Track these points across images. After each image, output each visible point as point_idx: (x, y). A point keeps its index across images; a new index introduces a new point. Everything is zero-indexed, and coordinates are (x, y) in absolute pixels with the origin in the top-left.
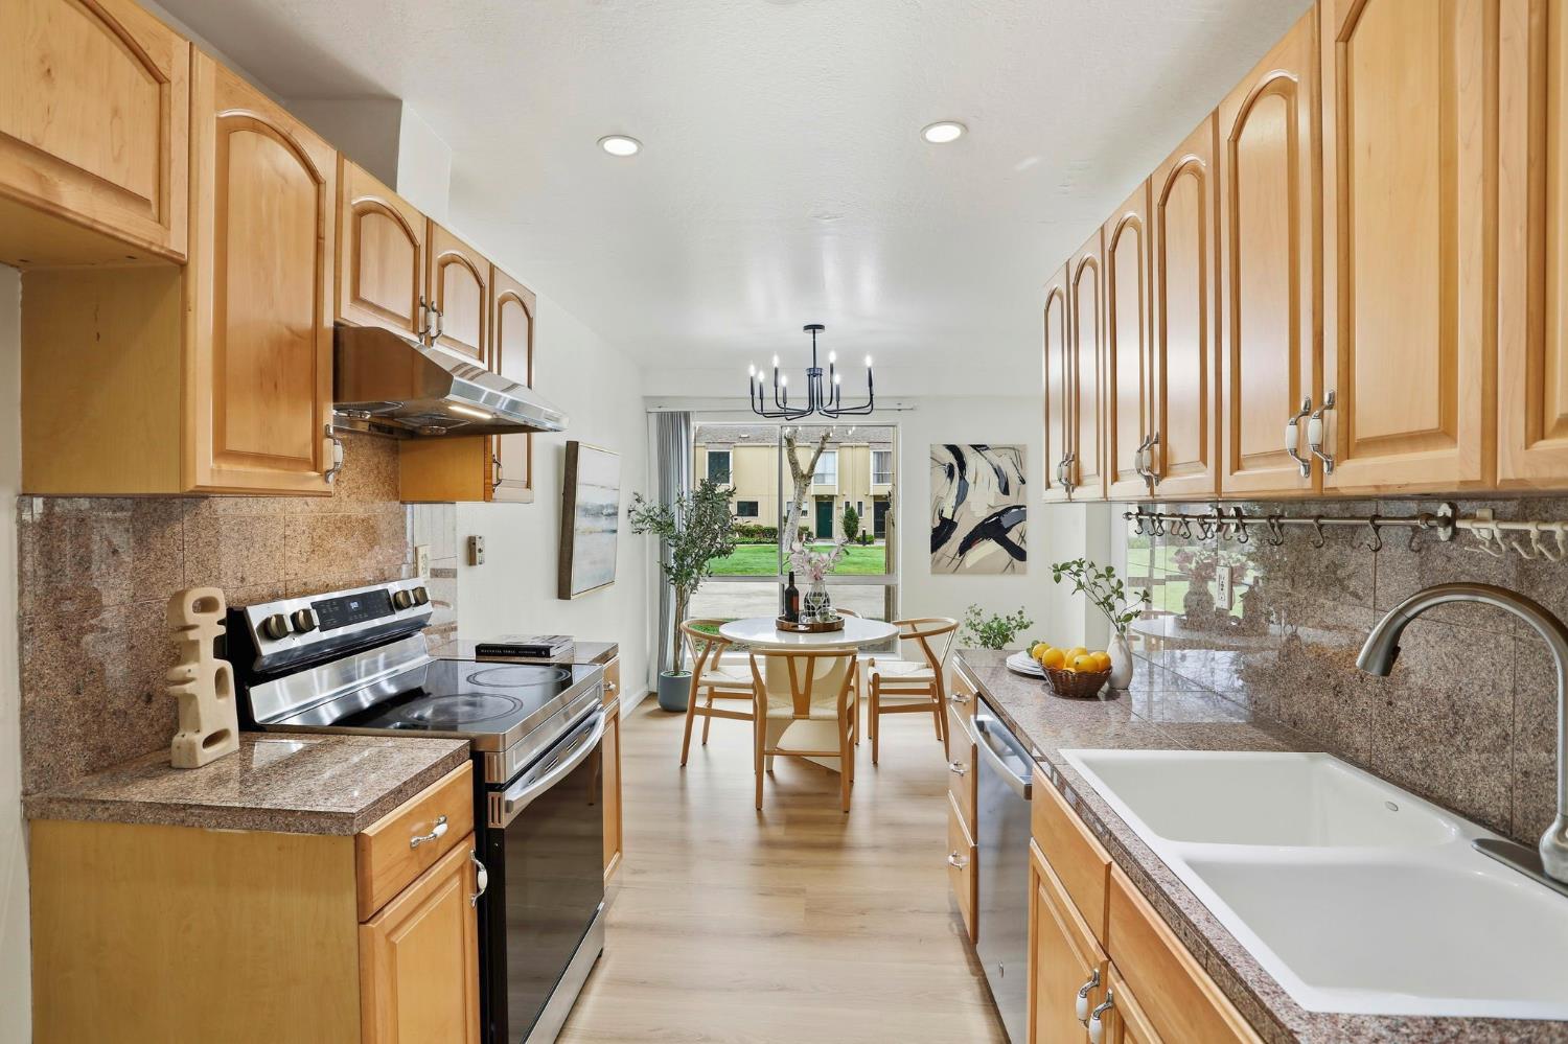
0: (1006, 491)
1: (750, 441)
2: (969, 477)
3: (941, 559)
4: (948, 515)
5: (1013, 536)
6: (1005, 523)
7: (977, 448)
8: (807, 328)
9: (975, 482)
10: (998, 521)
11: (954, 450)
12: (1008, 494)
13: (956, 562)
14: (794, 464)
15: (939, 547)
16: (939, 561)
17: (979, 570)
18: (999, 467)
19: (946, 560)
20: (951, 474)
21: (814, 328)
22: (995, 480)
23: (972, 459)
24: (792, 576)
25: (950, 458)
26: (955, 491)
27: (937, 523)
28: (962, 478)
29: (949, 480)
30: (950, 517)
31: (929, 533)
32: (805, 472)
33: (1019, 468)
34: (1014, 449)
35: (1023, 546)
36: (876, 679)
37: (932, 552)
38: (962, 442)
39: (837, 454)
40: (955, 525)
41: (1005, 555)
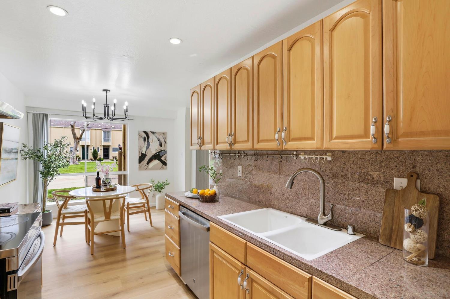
0: (161, 146)
1: (55, 125)
2: (150, 141)
3: (142, 165)
4: (144, 152)
5: (163, 158)
6: (161, 155)
7: (153, 133)
8: (104, 90)
9: (152, 143)
10: (159, 154)
11: (146, 133)
12: (162, 146)
13: (146, 166)
14: (74, 134)
15: (141, 162)
16: (141, 166)
17: (154, 168)
18: (159, 139)
19: (143, 166)
20: (145, 140)
21: (106, 91)
22: (158, 142)
23: (151, 136)
24: (98, 173)
25: (145, 135)
26: (146, 145)
27: (141, 155)
28: (148, 141)
29: (144, 142)
30: (144, 153)
31: (138, 158)
32: (79, 137)
33: (165, 139)
34: (163, 133)
35: (166, 161)
36: (128, 203)
37: (139, 164)
38: (148, 130)
39: (90, 131)
40: (146, 155)
41: (161, 164)
